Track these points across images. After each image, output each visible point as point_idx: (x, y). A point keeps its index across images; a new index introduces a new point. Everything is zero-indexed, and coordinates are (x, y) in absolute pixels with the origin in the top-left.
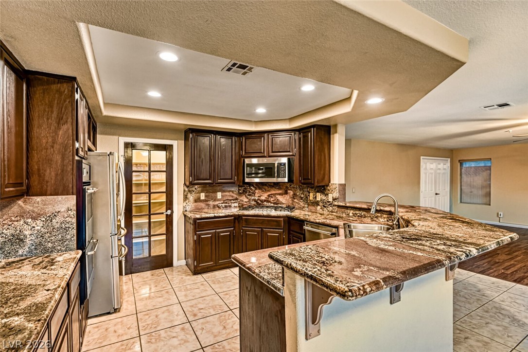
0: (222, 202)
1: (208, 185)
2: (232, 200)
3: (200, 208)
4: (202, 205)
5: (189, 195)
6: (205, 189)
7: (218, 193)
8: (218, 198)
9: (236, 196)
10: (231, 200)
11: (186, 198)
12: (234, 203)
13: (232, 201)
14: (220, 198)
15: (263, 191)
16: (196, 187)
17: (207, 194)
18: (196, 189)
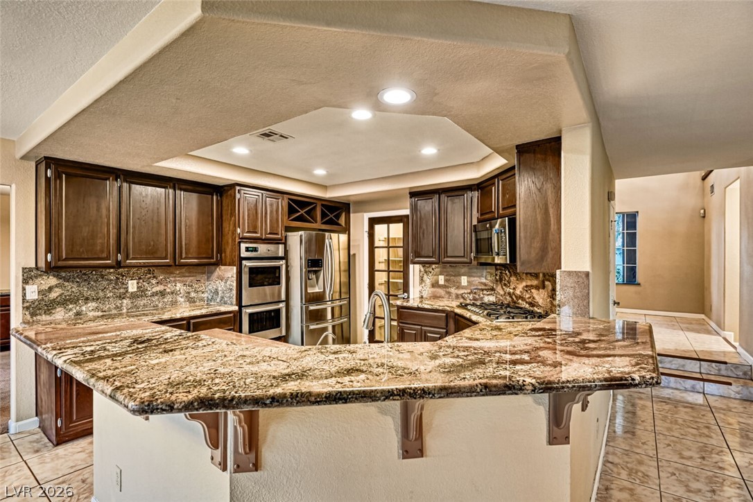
0: (469, 291)
1: (448, 265)
2: (486, 290)
3: (438, 295)
4: (441, 292)
5: (425, 276)
6: (445, 270)
7: (463, 277)
8: (463, 284)
9: (492, 285)
10: (482, 290)
11: (422, 280)
12: (488, 295)
13: (485, 292)
14: (466, 284)
15: (517, 280)
16: (434, 266)
17: (447, 277)
18: (433, 269)
